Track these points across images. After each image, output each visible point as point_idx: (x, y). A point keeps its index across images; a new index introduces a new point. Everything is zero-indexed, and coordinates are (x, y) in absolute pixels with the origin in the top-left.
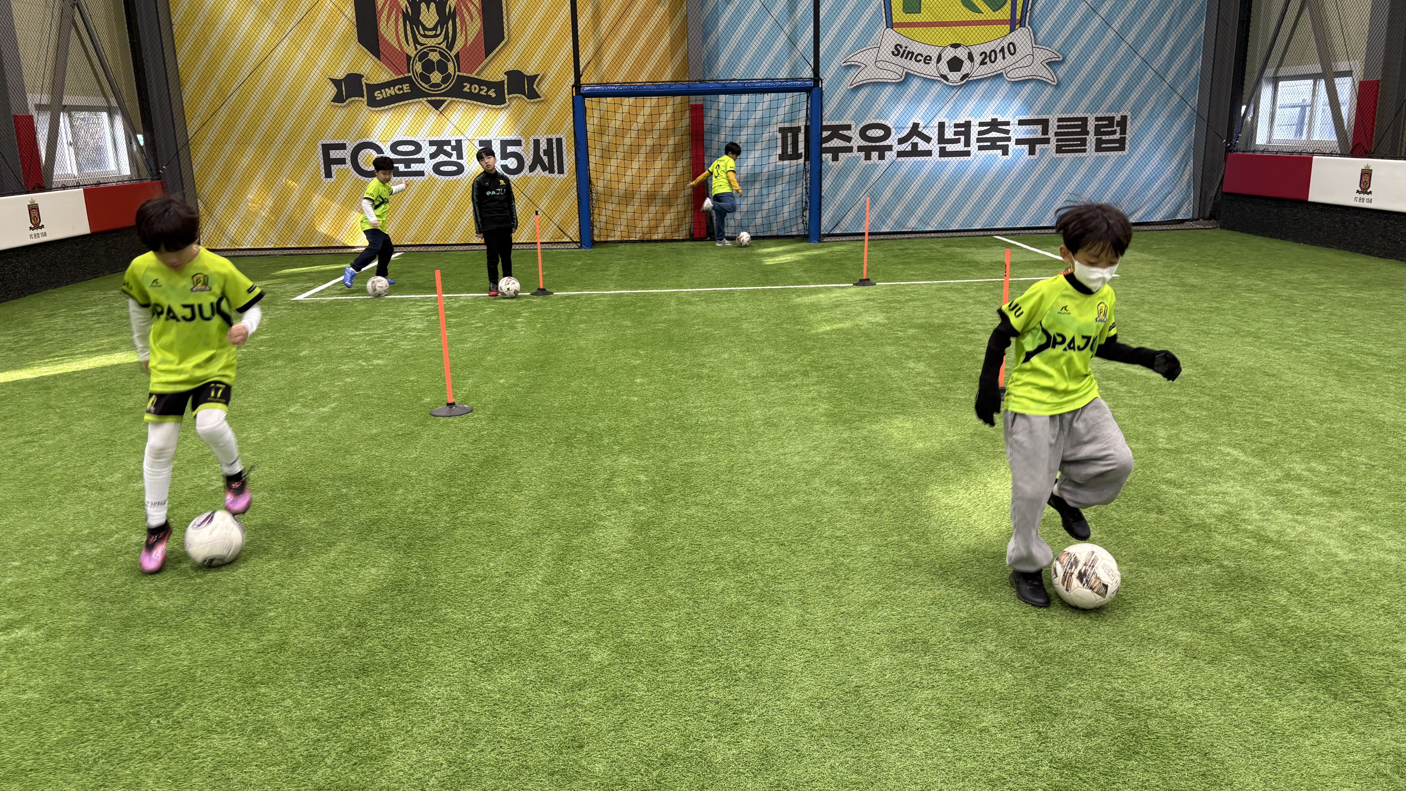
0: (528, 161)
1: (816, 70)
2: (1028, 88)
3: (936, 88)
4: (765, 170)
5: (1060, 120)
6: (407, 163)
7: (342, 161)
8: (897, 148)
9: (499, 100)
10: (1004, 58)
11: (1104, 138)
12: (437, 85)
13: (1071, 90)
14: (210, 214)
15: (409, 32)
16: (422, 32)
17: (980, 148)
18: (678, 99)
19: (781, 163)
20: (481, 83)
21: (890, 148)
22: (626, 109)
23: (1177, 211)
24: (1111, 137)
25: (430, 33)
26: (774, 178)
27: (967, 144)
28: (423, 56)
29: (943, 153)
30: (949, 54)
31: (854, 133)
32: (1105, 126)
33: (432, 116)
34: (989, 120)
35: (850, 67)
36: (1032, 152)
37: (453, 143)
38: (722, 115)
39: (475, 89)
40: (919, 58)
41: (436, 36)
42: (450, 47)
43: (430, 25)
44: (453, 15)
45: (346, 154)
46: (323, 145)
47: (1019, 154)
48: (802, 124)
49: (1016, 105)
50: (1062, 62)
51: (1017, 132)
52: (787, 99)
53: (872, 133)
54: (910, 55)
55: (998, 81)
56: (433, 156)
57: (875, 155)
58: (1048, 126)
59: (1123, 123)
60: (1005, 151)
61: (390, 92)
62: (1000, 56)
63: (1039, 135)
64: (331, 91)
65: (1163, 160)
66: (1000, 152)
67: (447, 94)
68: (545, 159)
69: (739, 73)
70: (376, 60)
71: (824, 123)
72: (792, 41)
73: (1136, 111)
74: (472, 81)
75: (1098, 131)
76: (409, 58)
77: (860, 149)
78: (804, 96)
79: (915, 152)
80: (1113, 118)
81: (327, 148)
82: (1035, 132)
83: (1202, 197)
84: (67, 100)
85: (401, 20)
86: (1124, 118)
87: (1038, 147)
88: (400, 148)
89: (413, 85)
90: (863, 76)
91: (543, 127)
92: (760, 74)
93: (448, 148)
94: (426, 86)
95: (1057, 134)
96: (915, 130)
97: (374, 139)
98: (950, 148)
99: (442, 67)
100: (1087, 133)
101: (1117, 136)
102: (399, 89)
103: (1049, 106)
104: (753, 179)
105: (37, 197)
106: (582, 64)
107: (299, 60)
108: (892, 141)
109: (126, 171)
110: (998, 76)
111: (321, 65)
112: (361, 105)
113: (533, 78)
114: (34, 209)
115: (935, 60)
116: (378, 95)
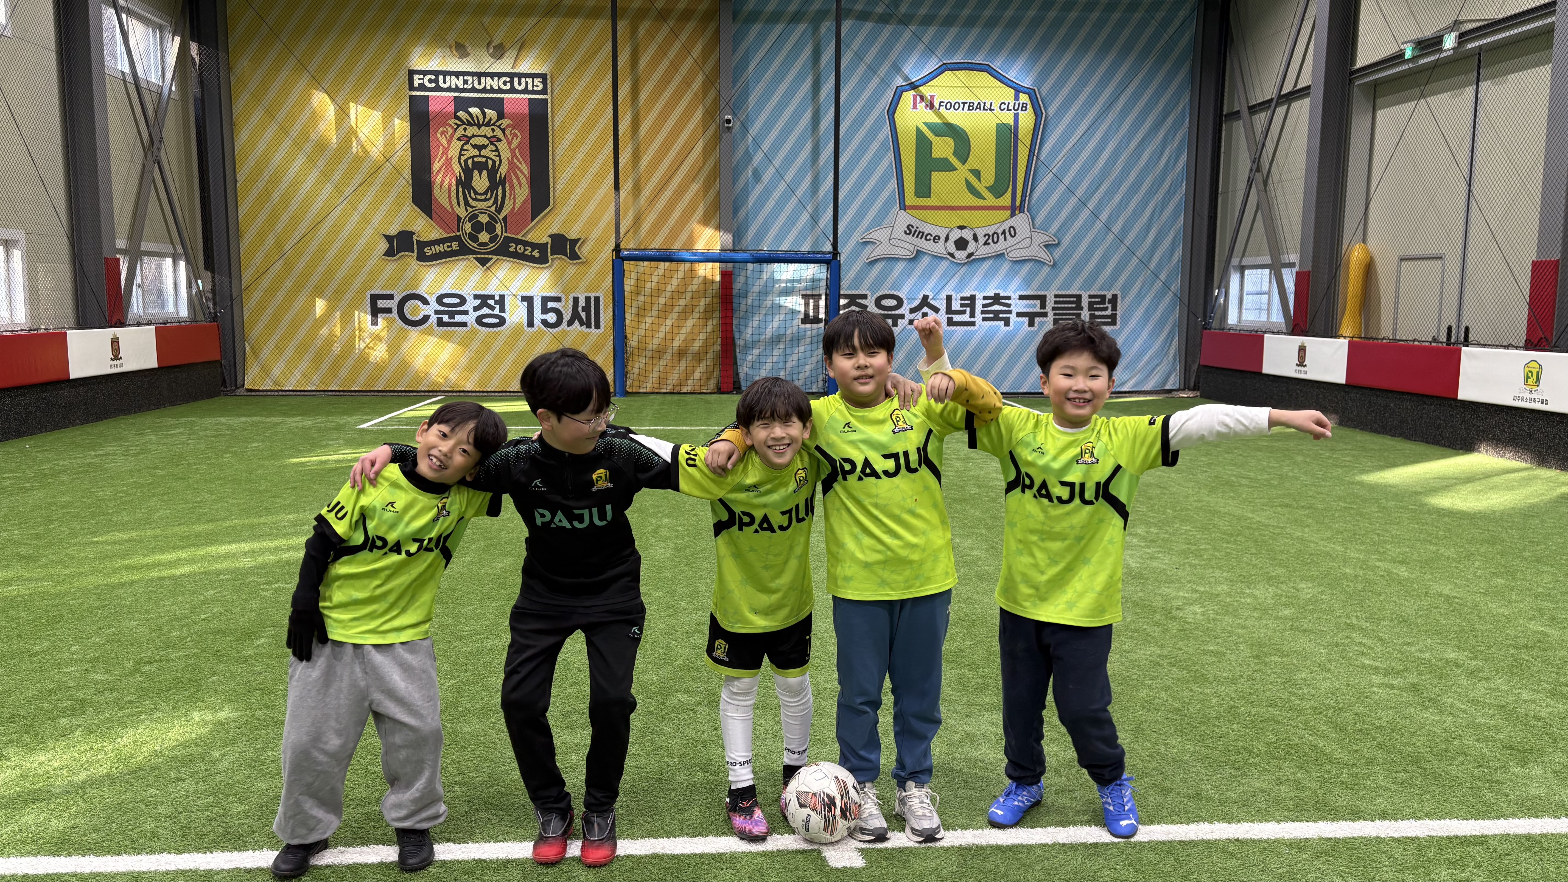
0: (567, 316)
2: (1027, 267)
3: (944, 264)
4: (789, 332)
5: (1056, 296)
6: (452, 315)
7: (389, 311)
8: (909, 316)
9: (542, 260)
10: (1005, 239)
11: (1097, 313)
12: (485, 244)
13: (1066, 270)
14: (256, 355)
15: (461, 195)
16: (473, 196)
17: (984, 319)
18: (709, 265)
19: (803, 326)
20: (525, 243)
21: (902, 316)
22: (661, 272)
23: (1165, 382)
24: (1103, 313)
25: (479, 197)
26: (796, 340)
27: (972, 315)
28: (473, 217)
29: (950, 322)
30: (956, 235)
31: (870, 302)
32: (1098, 303)
33: (478, 272)
34: (992, 295)
35: (866, 243)
36: (1031, 324)
37: (497, 298)
38: (750, 281)
39: (520, 249)
40: (928, 237)
41: (486, 200)
42: (499, 210)
43: (481, 190)
44: (503, 182)
45: (393, 304)
46: (371, 295)
47: (1019, 326)
48: (822, 291)
49: (1016, 282)
50: (1058, 245)
51: (1018, 306)
52: (811, 269)
53: (887, 303)
54: (921, 235)
55: (1000, 260)
56: (476, 309)
58: (1045, 301)
59: (1114, 300)
60: (1007, 322)
61: (440, 248)
62: (1001, 237)
63: (1037, 309)
64: (384, 246)
65: (1151, 336)
66: (1002, 323)
68: (583, 315)
69: (766, 244)
70: (428, 219)
71: (842, 292)
72: (814, 219)
73: (1125, 290)
74: (518, 242)
75: (1091, 306)
76: (459, 218)
80: (1105, 296)
81: (375, 298)
82: (1035, 306)
83: (1186, 370)
84: (145, 246)
85: (454, 185)
86: (1115, 297)
87: (1037, 320)
88: (445, 300)
89: (462, 244)
90: (878, 252)
91: (582, 286)
92: (785, 247)
93: (491, 302)
94: (473, 244)
95: (1054, 309)
96: (925, 301)
97: (422, 291)
98: (957, 318)
99: (490, 228)
100: (1082, 309)
101: (1109, 312)
102: (448, 247)
103: (1046, 284)
104: (777, 339)
105: (119, 331)
106: (622, 231)
107: (356, 217)
108: (904, 310)
109: (184, 313)
110: (1000, 256)
111: (375, 221)
112: (411, 259)
113: (575, 241)
114: (115, 341)
115: (943, 238)
116: (428, 251)
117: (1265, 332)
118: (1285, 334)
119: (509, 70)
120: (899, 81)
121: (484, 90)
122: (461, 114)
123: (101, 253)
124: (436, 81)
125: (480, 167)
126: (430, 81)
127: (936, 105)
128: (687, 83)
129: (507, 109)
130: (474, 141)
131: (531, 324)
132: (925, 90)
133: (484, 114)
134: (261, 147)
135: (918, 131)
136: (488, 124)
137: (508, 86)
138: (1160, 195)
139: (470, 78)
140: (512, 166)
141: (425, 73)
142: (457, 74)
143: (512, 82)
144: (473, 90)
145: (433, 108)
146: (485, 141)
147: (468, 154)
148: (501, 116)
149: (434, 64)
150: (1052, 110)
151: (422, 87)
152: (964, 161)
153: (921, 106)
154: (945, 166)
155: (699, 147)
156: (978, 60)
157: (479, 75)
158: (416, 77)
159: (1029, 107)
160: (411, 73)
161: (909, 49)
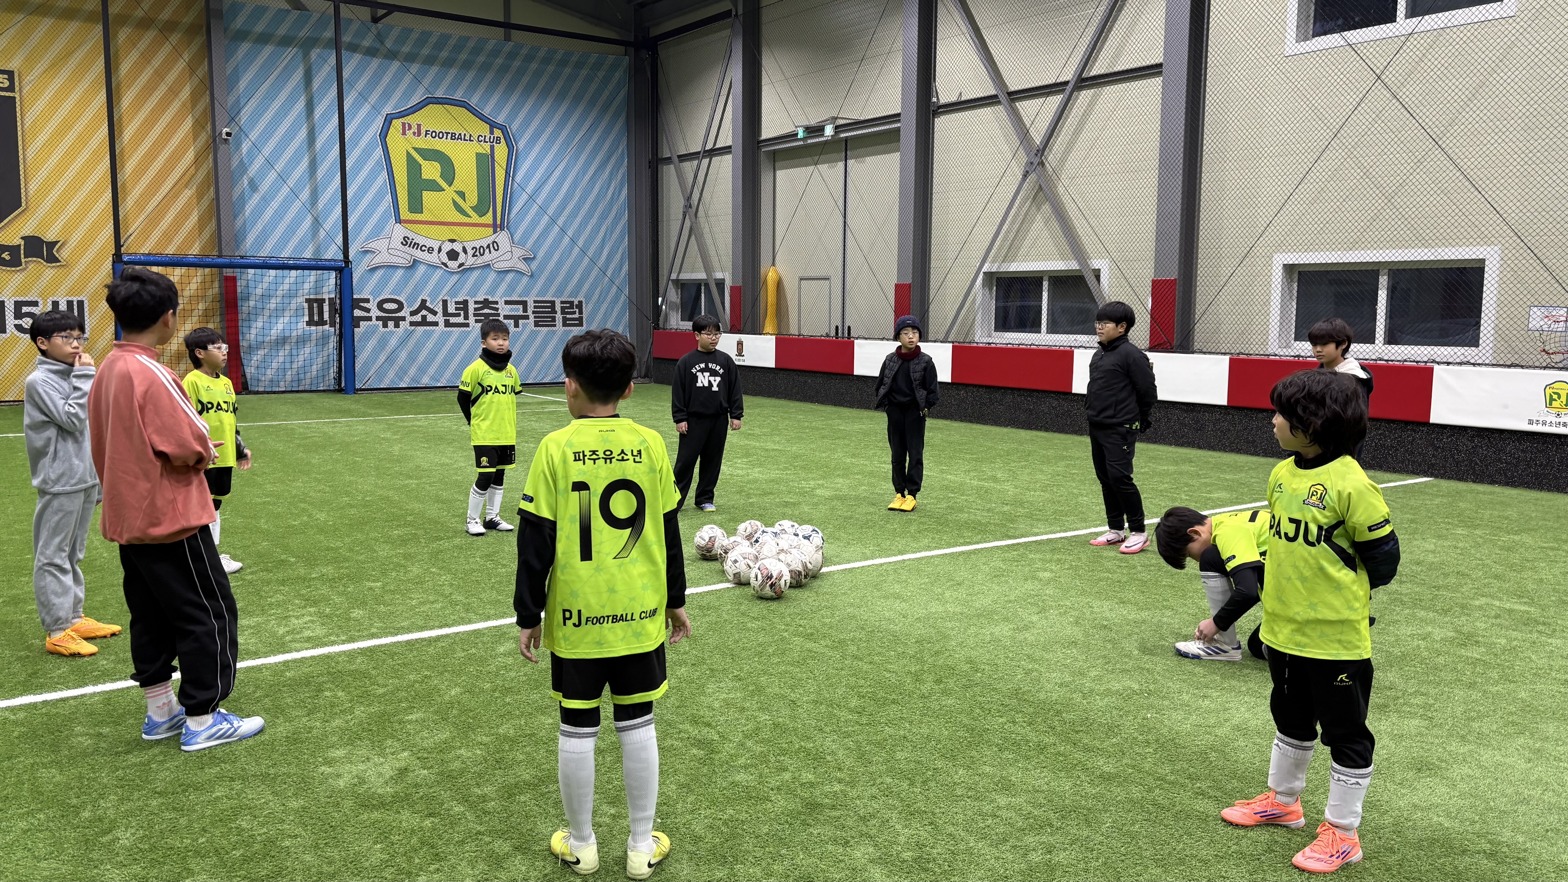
1: (345, 255)
2: (510, 276)
3: (439, 273)
4: (294, 334)
5: (535, 302)
8: (409, 319)
9: (14, 263)
10: (490, 252)
11: (568, 316)
13: (542, 280)
18: (207, 270)
19: (308, 328)
21: (403, 319)
24: (573, 316)
26: (302, 340)
27: (466, 317)
29: (447, 324)
30: (448, 247)
31: (372, 305)
32: (568, 308)
34: (482, 299)
35: (367, 252)
38: (252, 285)
40: (423, 248)
48: (328, 296)
49: (502, 289)
50: (534, 258)
51: (504, 310)
52: (315, 276)
53: (387, 306)
54: (416, 245)
55: (487, 270)
57: (391, 324)
58: (527, 306)
59: (580, 306)
62: (487, 251)
63: (521, 313)
72: (319, 224)
73: (588, 298)
75: (563, 311)
77: (378, 319)
78: (333, 274)
79: (424, 322)
80: (573, 302)
86: (580, 302)
87: (520, 321)
90: (378, 260)
91: (63, 289)
92: (285, 253)
95: (534, 312)
96: (423, 305)
98: (452, 320)
100: (555, 312)
101: (577, 316)
103: (527, 291)
104: (282, 341)
108: (405, 313)
113: (53, 244)
115: (436, 251)
120: (389, 109)
127: (423, 133)
132: (413, 119)
135: (408, 154)
138: (609, 220)
150: (521, 144)
152: (450, 183)
153: (410, 133)
154: (434, 186)
155: (191, 154)
156: (458, 96)
159: (502, 140)
161: (396, 81)
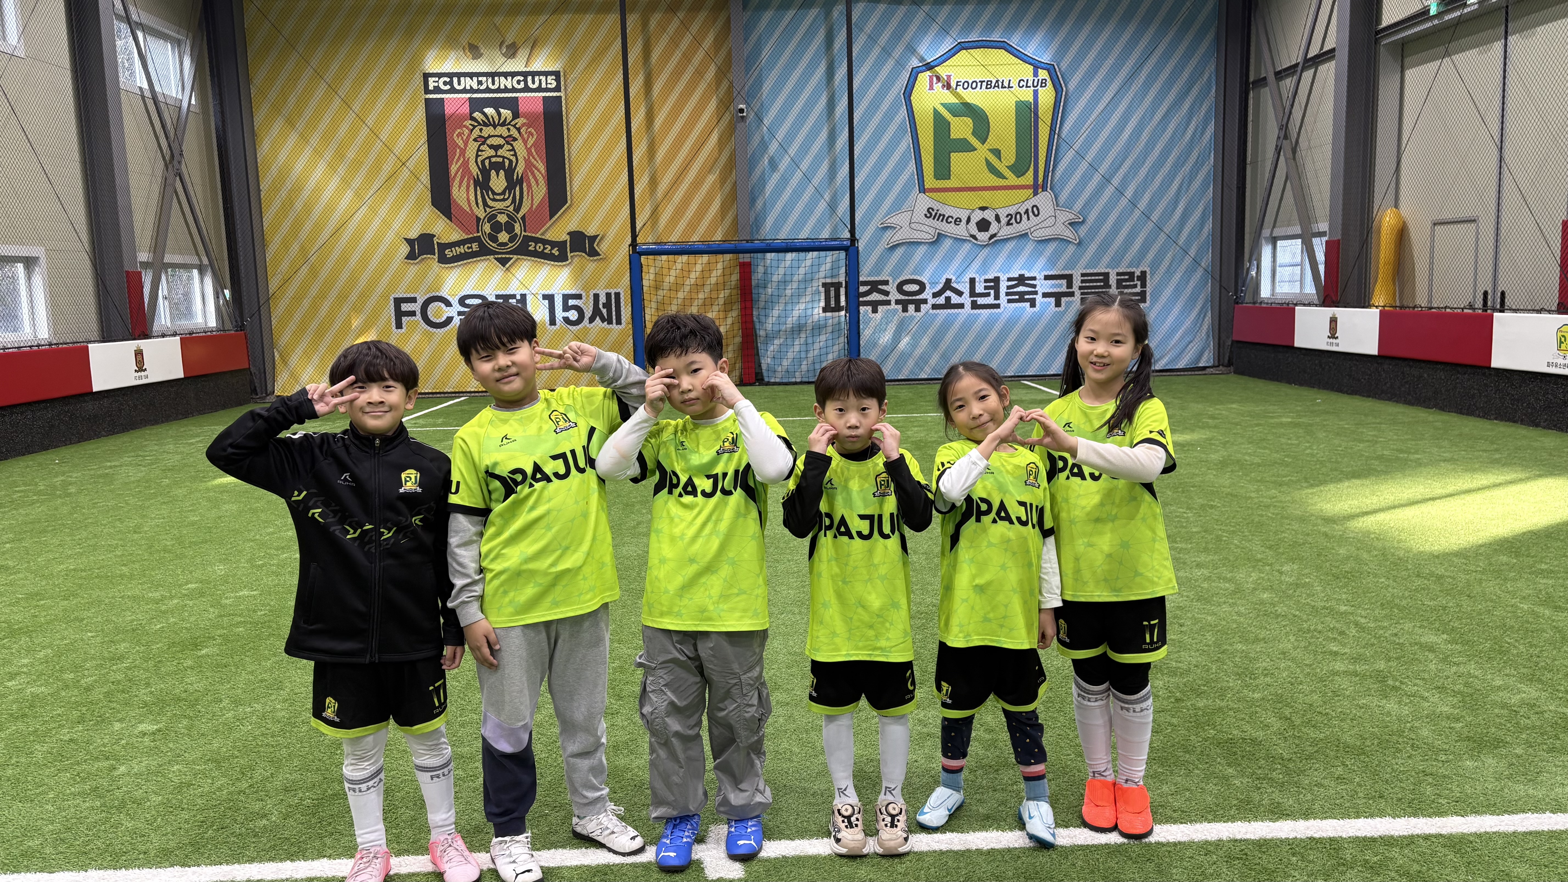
0: (588, 313)
1: (852, 231)
2: (1052, 247)
3: (967, 247)
5: (1083, 275)
7: (412, 313)
8: (931, 301)
9: (562, 258)
10: (1029, 219)
12: (505, 244)
14: (285, 362)
15: (479, 197)
16: (491, 196)
17: (1009, 301)
18: (728, 257)
20: (545, 242)
21: (925, 301)
22: (679, 266)
23: (1198, 359)
25: (498, 197)
26: (818, 328)
27: (997, 297)
28: (491, 218)
29: (975, 305)
30: (977, 216)
31: (892, 288)
32: (1126, 280)
33: (499, 272)
35: (887, 228)
36: (1058, 304)
37: (518, 297)
39: (540, 247)
40: (950, 219)
42: (517, 210)
43: (499, 190)
44: (520, 182)
45: (416, 307)
46: (395, 299)
47: (1046, 306)
48: (842, 279)
49: (1041, 262)
50: (1083, 222)
52: (829, 257)
53: (908, 288)
54: (942, 217)
55: (1024, 240)
57: (911, 307)
59: (1143, 277)
60: (1033, 304)
61: (461, 250)
62: (1025, 217)
63: (1064, 289)
64: (405, 249)
65: (1182, 312)
66: (1028, 304)
67: (513, 252)
68: (604, 311)
69: (784, 234)
70: (448, 221)
71: (861, 279)
72: (832, 207)
74: (537, 240)
76: (478, 219)
77: (898, 302)
78: (843, 254)
79: (948, 305)
80: (1134, 273)
81: (398, 302)
82: (1061, 286)
83: (1220, 345)
84: (168, 259)
85: (472, 187)
86: (1144, 273)
87: (1064, 300)
88: (468, 302)
89: (481, 245)
90: (898, 237)
91: (603, 281)
92: (804, 234)
94: (494, 245)
95: (1080, 288)
97: (444, 293)
98: (981, 301)
99: (509, 228)
100: (1110, 287)
101: (1138, 290)
102: (468, 248)
103: (1072, 262)
104: (798, 329)
105: (142, 343)
106: (639, 225)
107: (376, 223)
108: (927, 295)
109: (212, 323)
110: (1024, 236)
111: (396, 225)
112: (432, 262)
113: (593, 239)
114: (139, 354)
115: (964, 221)
116: (449, 253)
117: (1296, 305)
118: (1316, 306)
119: (522, 69)
120: (915, 63)
121: (499, 90)
122: (477, 115)
123: (122, 267)
124: (451, 83)
125: (498, 167)
126: (445, 83)
127: (953, 85)
128: (699, 73)
129: (522, 108)
130: (490, 141)
131: (553, 322)
132: (941, 70)
133: (499, 114)
134: (282, 157)
135: (936, 112)
136: (503, 124)
137: (522, 85)
138: (1187, 167)
139: (484, 79)
140: (529, 165)
141: (440, 75)
142: (471, 75)
143: (526, 81)
144: (488, 90)
145: (448, 110)
146: (501, 141)
147: (485, 155)
148: (516, 115)
149: (449, 66)
150: (1072, 85)
151: (437, 90)
152: (983, 141)
153: (938, 86)
154: (965, 146)
155: (714, 138)
156: (995, 37)
157: (493, 75)
158: (431, 80)
159: (1049, 83)
160: (426, 76)
161: (923, 29)
